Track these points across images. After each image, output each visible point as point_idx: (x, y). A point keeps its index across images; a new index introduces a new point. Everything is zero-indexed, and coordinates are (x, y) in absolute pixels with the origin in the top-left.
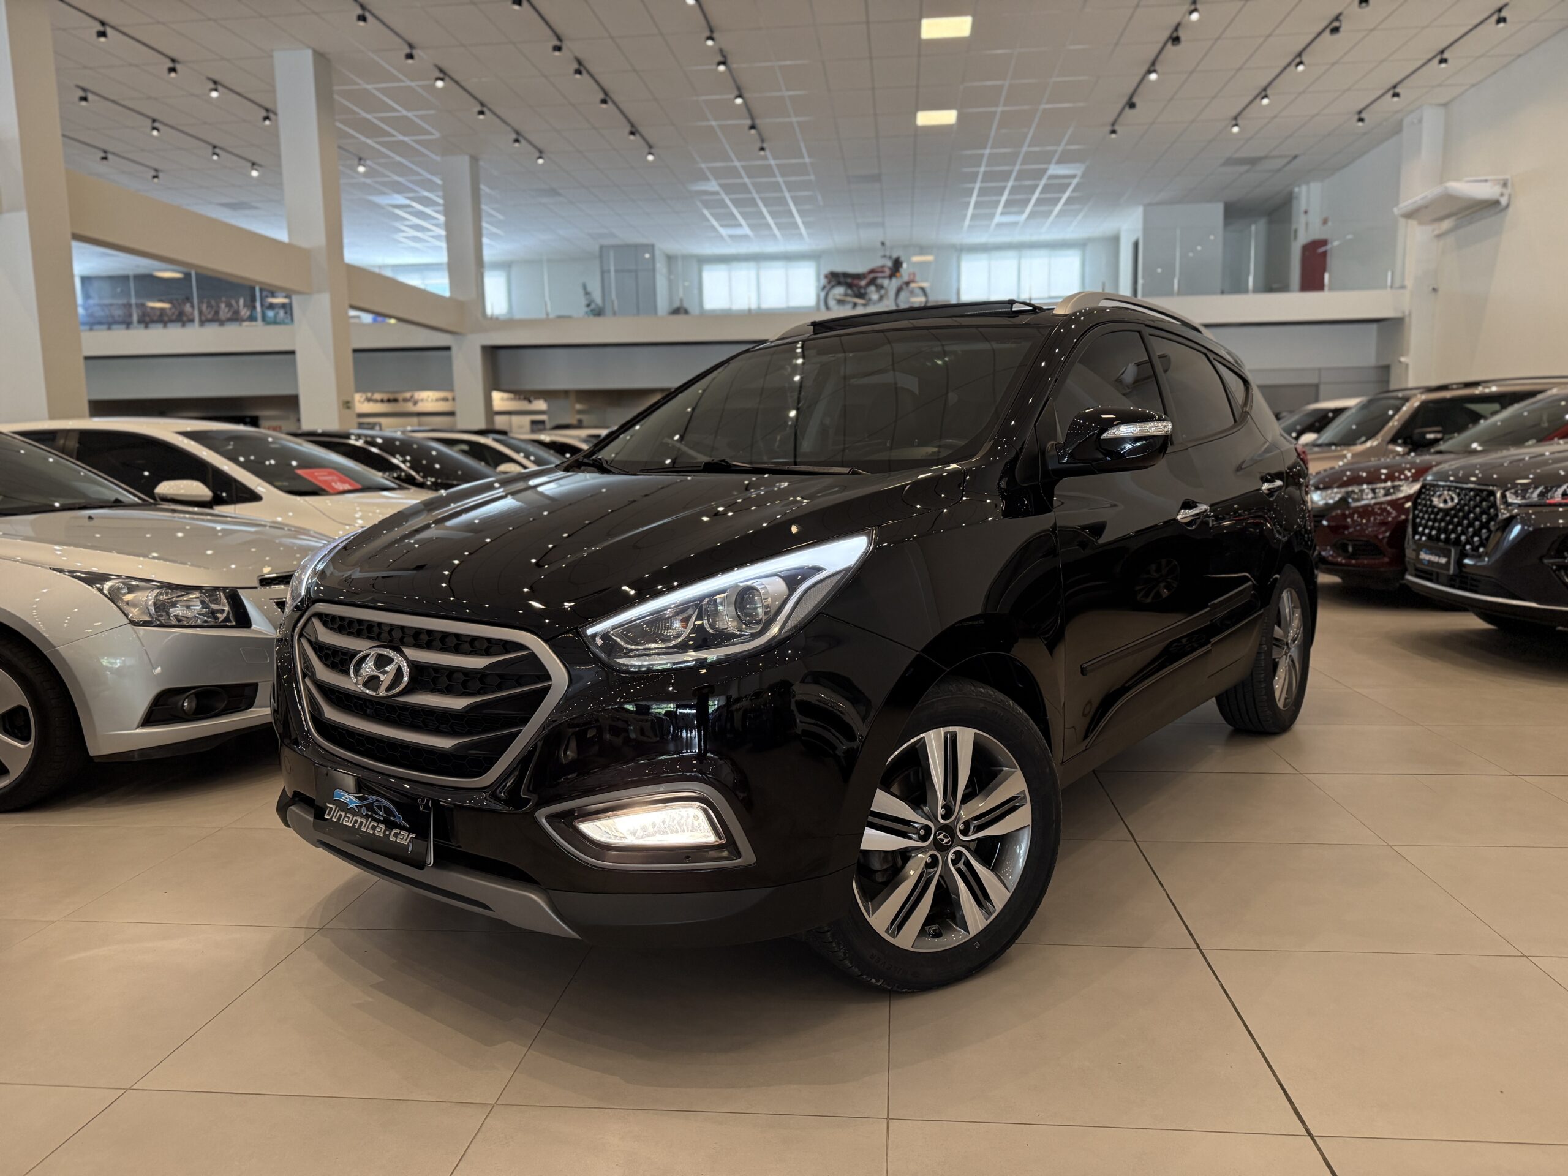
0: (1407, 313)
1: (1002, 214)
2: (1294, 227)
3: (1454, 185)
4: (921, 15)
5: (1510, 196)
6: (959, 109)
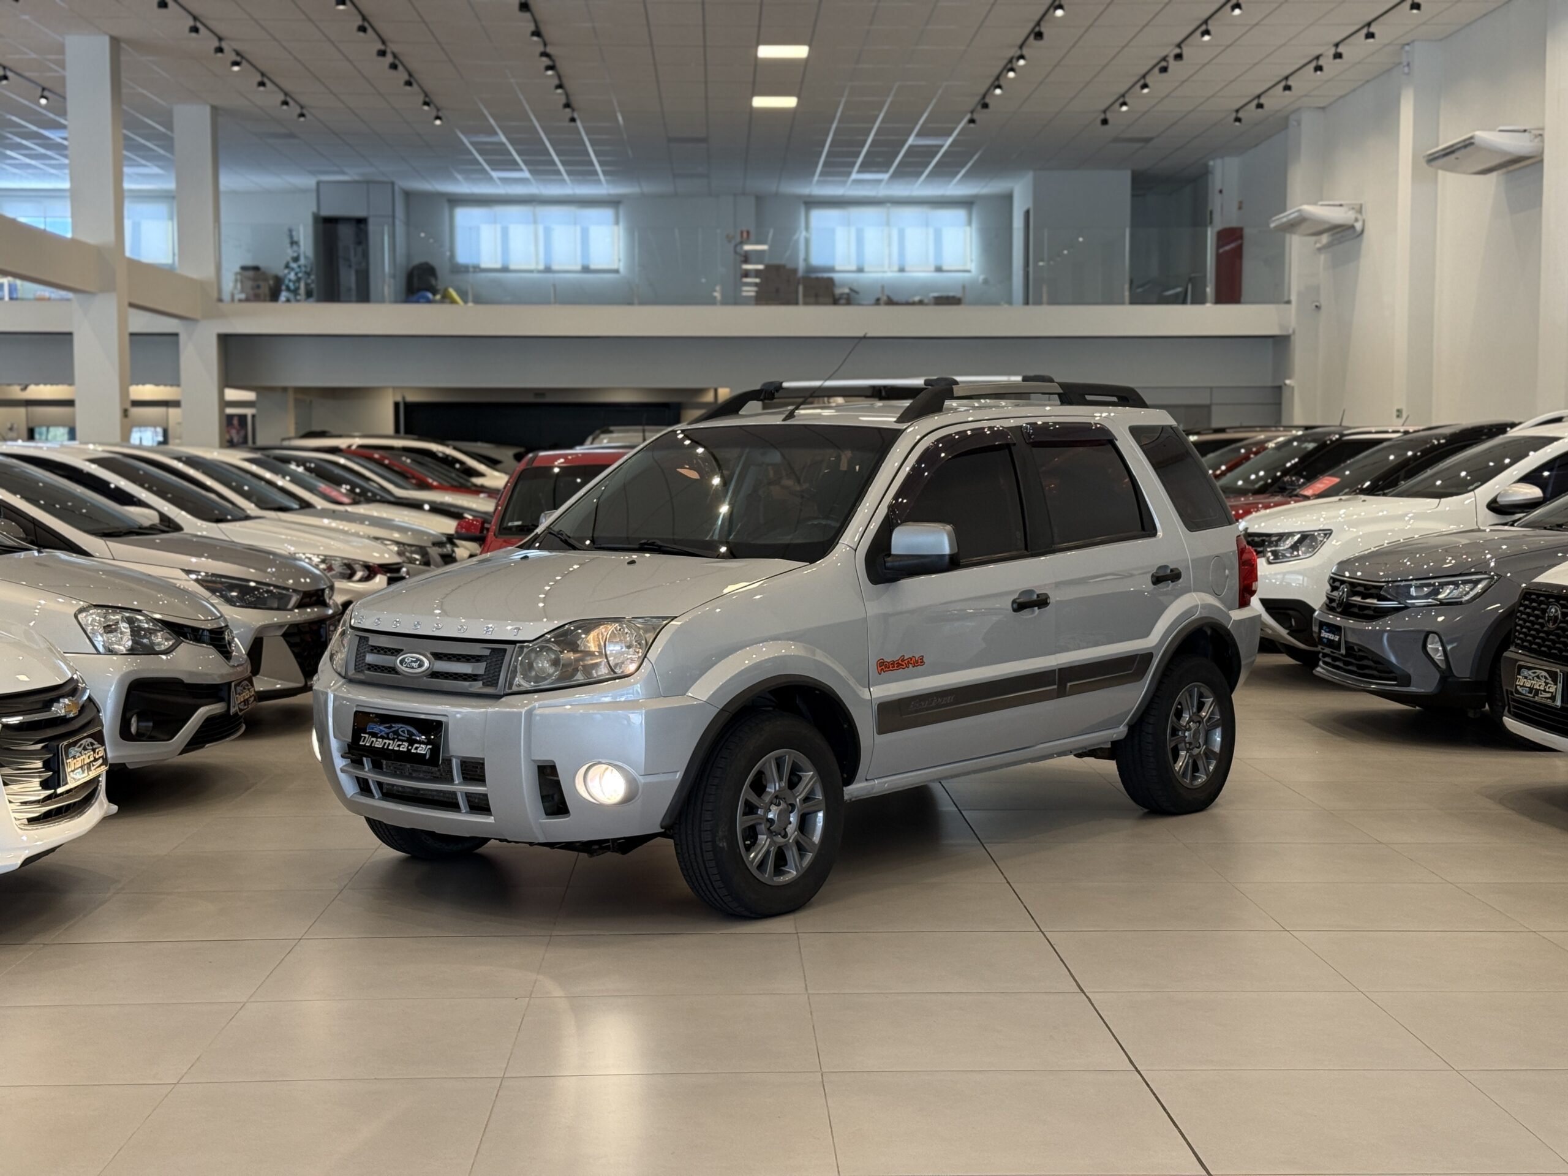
0: (1291, 331)
1: (859, 172)
2: (1209, 209)
3: (1309, 209)
4: (758, 44)
5: (1364, 221)
6: (799, 97)
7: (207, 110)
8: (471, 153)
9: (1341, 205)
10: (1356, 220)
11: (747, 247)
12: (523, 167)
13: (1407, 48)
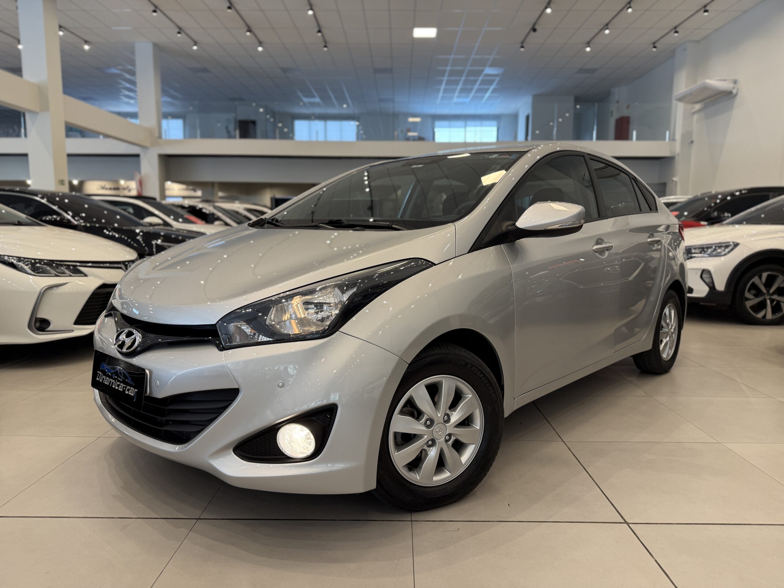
0: (676, 154)
1: (458, 97)
2: (611, 109)
3: (709, 82)
5: (738, 89)
7: (151, 44)
10: (734, 88)
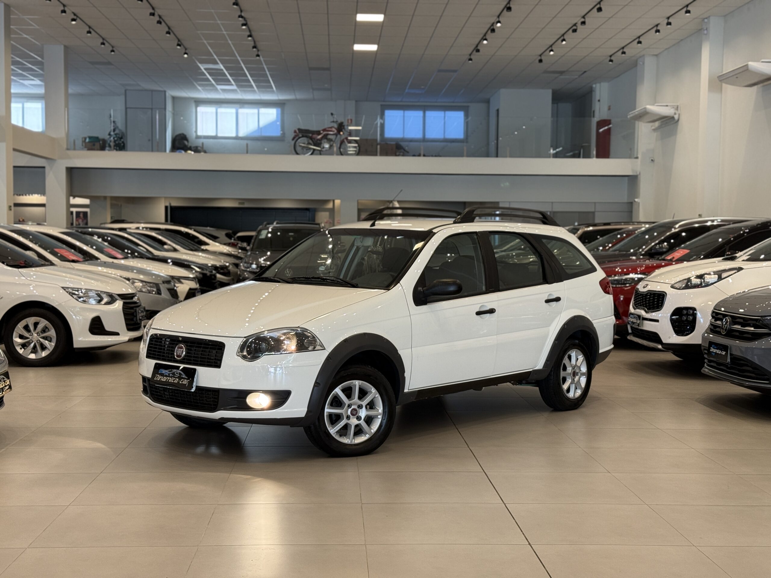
0: (638, 173)
1: (409, 88)
2: (593, 110)
3: (650, 107)
4: (357, 13)
5: (679, 115)
6: (378, 45)
7: (62, 47)
8: (205, 75)
9: (667, 106)
10: (675, 114)
11: (350, 128)
12: (233, 82)
13: (706, 20)
